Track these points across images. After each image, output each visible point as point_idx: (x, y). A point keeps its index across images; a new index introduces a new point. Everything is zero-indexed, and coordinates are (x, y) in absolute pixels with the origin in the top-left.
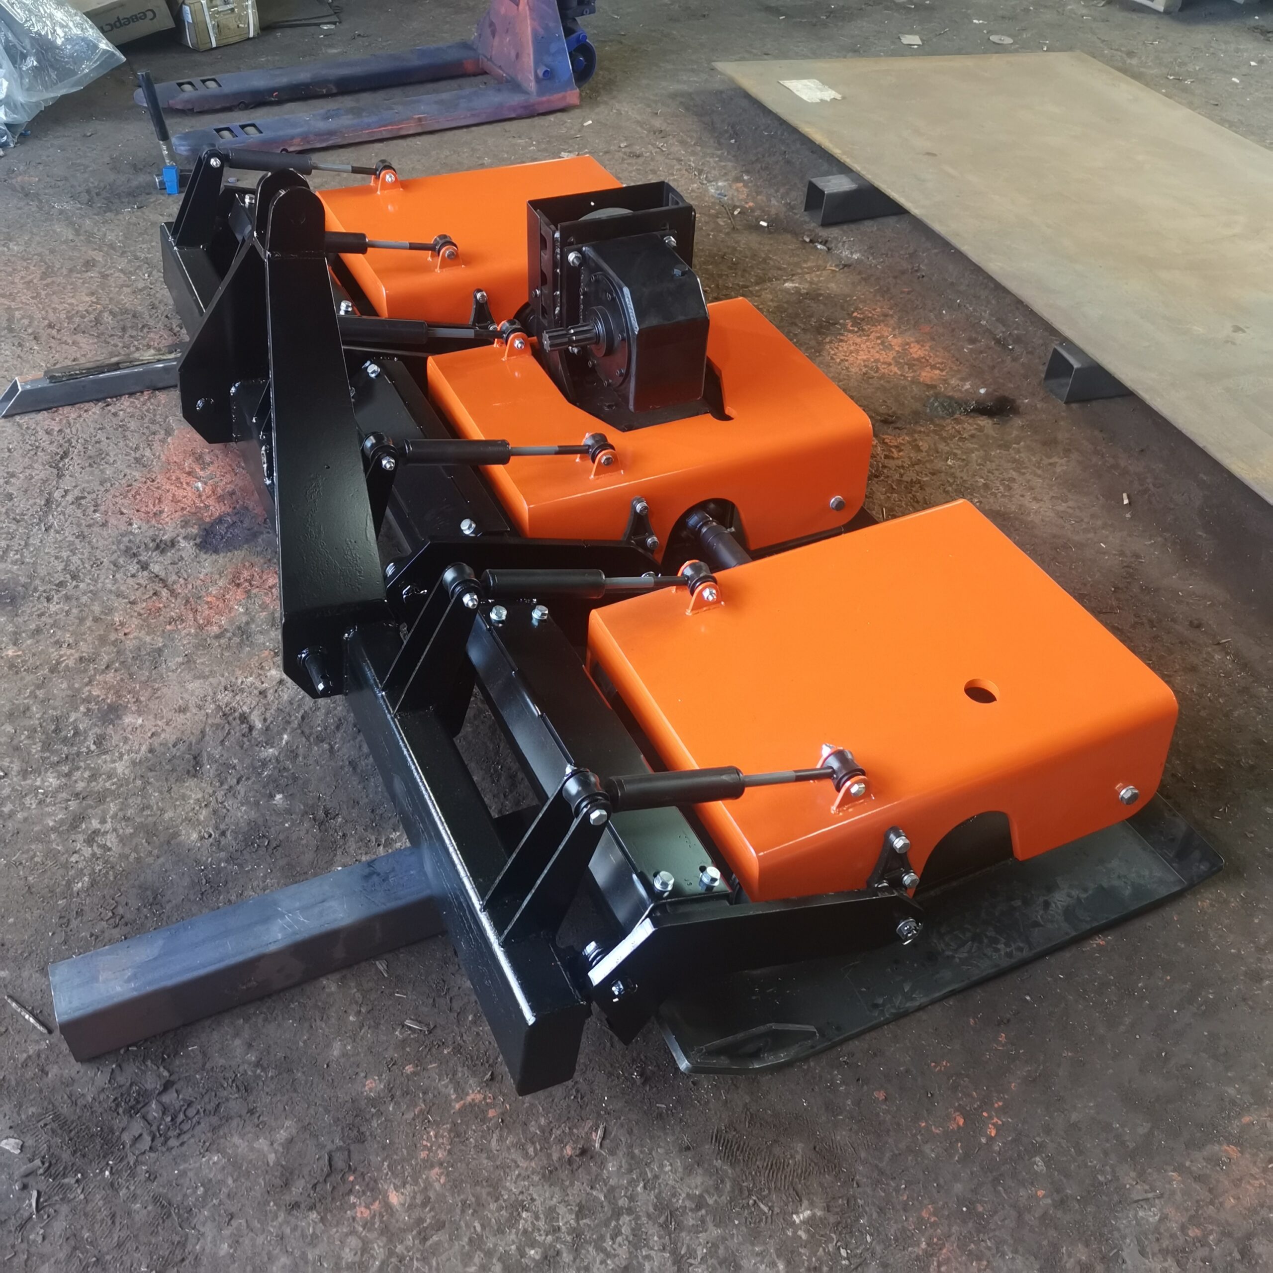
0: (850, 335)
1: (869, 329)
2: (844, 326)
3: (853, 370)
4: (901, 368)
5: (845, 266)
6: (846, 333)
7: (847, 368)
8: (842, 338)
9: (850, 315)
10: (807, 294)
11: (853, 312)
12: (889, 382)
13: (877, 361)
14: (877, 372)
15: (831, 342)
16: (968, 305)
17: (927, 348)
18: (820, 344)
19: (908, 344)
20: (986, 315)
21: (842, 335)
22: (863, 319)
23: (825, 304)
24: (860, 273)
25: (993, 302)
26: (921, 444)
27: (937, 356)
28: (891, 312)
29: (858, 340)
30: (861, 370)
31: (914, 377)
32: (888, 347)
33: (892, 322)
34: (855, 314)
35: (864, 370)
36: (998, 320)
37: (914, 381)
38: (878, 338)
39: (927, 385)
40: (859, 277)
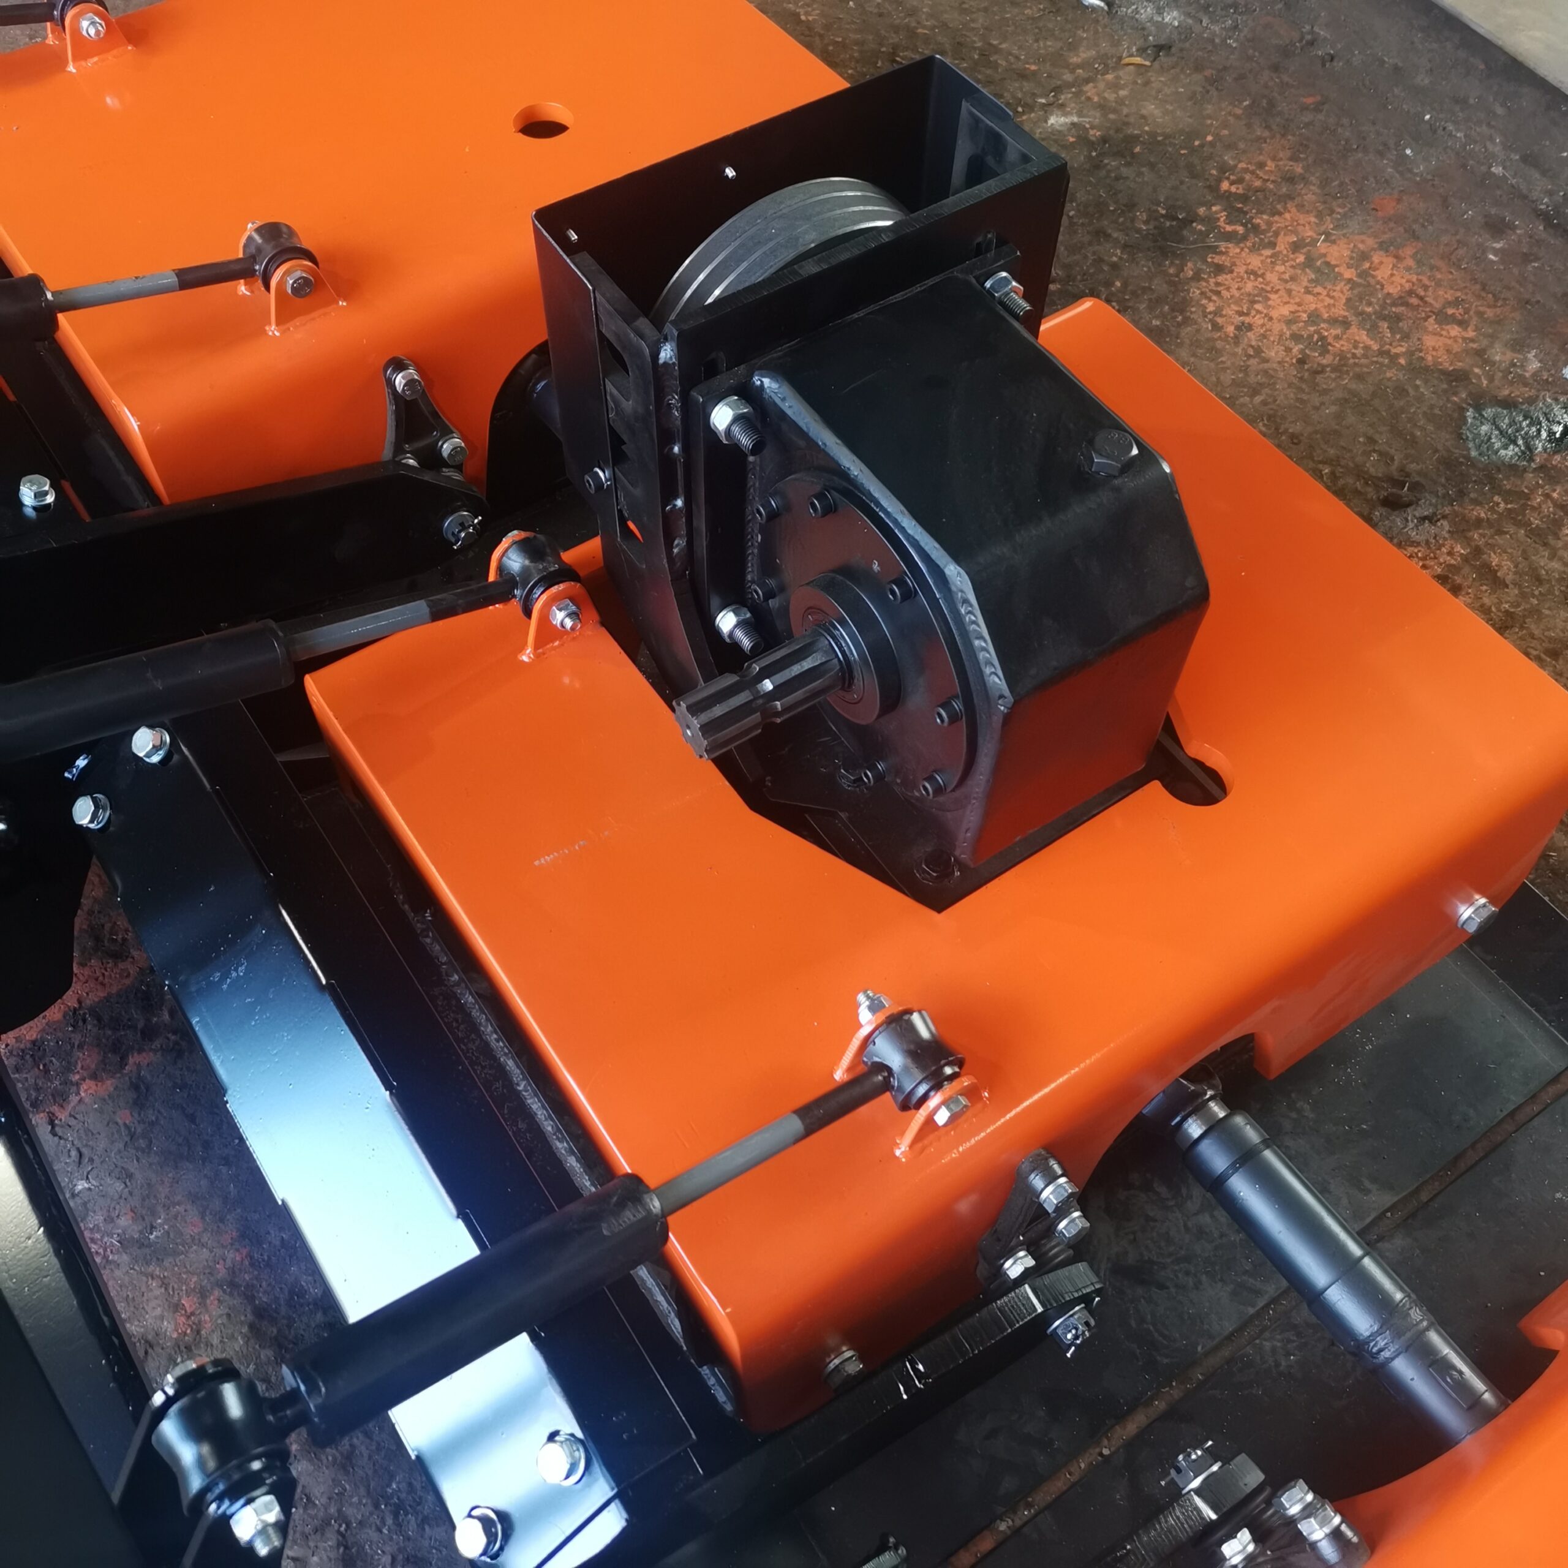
0: (1234, 250)
1: (1269, 224)
2: (1210, 221)
3: (1274, 353)
4: (1373, 331)
5: (1159, 48)
6: (1223, 246)
7: (1258, 351)
8: (1218, 259)
9: (1214, 189)
10: (1104, 140)
11: (1219, 181)
12: (1360, 377)
13: (1314, 317)
14: (1324, 351)
15: (1197, 277)
16: (1450, 127)
17: (1410, 262)
18: (1176, 285)
19: (1364, 256)
20: (1496, 147)
21: (1214, 250)
22: (1244, 198)
23: (1152, 166)
24: (1198, 68)
25: (1500, 111)
26: (1495, 560)
27: (1439, 284)
28: (1299, 169)
29: (1255, 262)
30: (1288, 350)
31: (1410, 353)
32: (1325, 273)
33: (1310, 195)
34: (1225, 185)
35: (1296, 349)
36: (1525, 159)
37: (1418, 369)
38: (1296, 247)
39: (1444, 373)
40: (1198, 77)
